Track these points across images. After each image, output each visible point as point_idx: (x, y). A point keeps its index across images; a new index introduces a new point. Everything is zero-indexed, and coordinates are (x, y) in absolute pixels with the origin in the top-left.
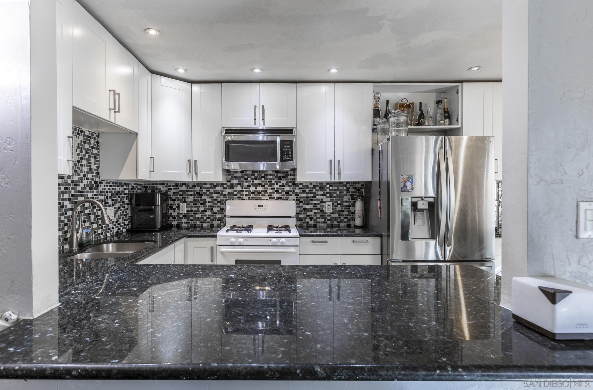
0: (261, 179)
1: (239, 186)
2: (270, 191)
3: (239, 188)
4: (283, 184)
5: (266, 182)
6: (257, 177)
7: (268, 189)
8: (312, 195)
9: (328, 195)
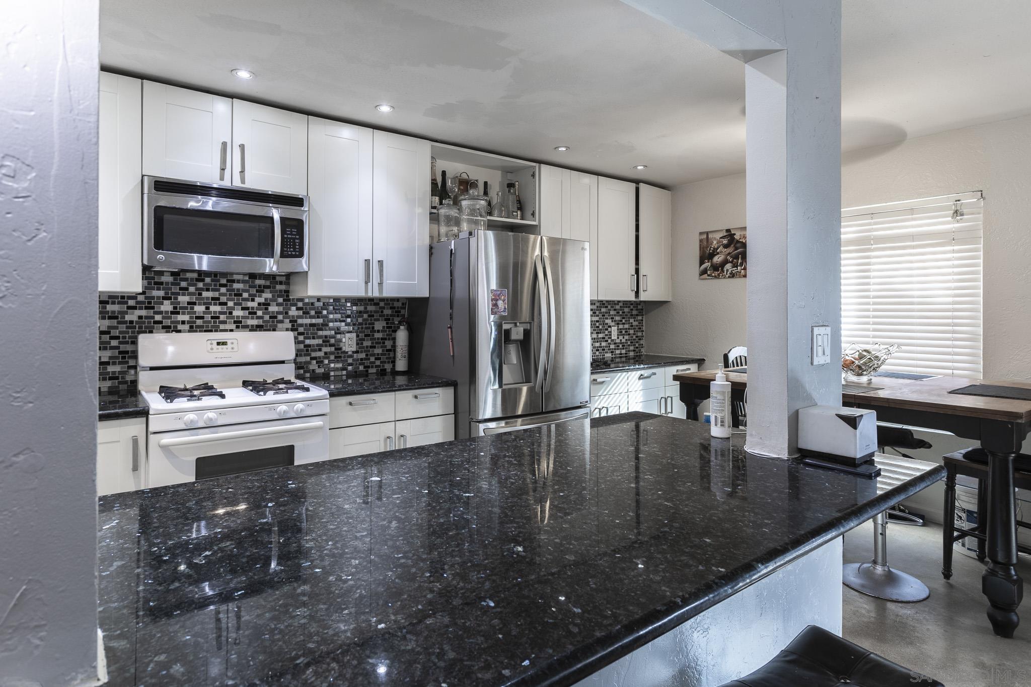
0: (218, 290)
1: (166, 302)
2: (238, 313)
3: (167, 306)
4: (266, 299)
5: (230, 295)
6: (210, 285)
7: (233, 308)
8: (320, 321)
9: (349, 320)
